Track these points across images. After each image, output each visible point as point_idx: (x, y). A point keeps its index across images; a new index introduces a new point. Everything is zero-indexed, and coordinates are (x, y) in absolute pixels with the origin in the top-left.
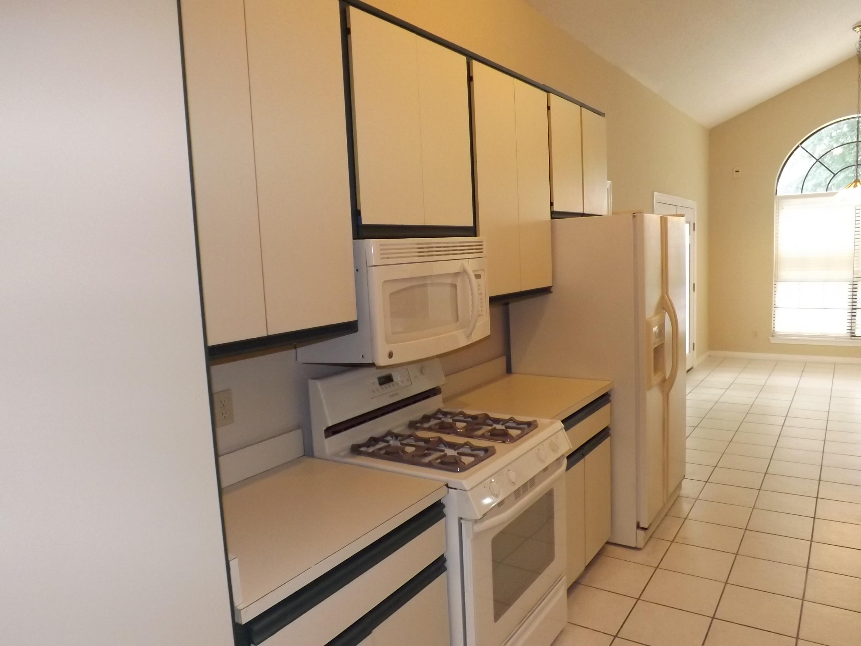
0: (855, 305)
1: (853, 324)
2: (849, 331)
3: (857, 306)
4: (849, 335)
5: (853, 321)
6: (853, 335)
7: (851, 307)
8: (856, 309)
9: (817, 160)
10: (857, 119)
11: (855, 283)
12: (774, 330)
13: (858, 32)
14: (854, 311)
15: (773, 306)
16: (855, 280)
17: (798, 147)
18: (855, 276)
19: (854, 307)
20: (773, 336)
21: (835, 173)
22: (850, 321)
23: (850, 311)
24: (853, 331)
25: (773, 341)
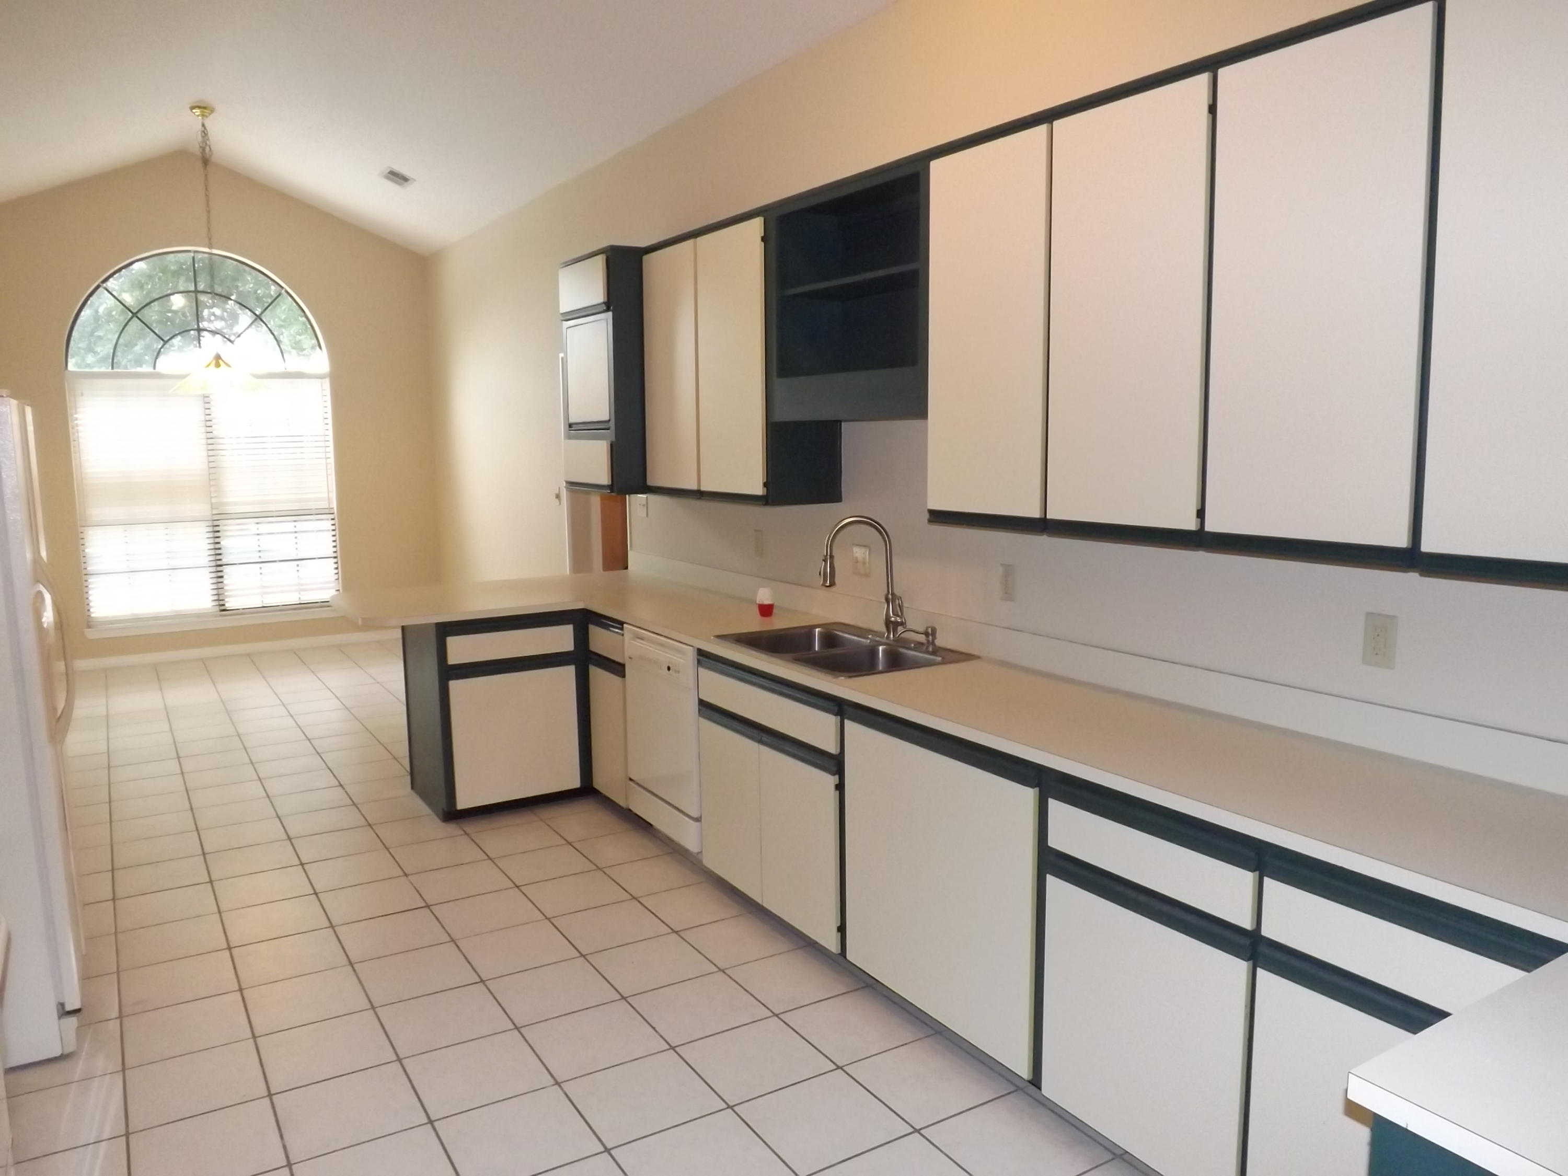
0: (220, 560)
1: (221, 591)
2: (217, 603)
3: (224, 560)
4: (217, 608)
5: (220, 585)
6: (223, 609)
7: (213, 564)
8: (221, 566)
9: (135, 315)
10: (192, 254)
11: (216, 523)
12: (89, 616)
13: (198, 116)
14: (219, 569)
15: (84, 572)
16: (216, 517)
17: (98, 287)
18: (215, 512)
19: (219, 563)
20: (89, 626)
21: (166, 339)
22: (214, 586)
23: (214, 569)
24: (222, 603)
25: (91, 634)
